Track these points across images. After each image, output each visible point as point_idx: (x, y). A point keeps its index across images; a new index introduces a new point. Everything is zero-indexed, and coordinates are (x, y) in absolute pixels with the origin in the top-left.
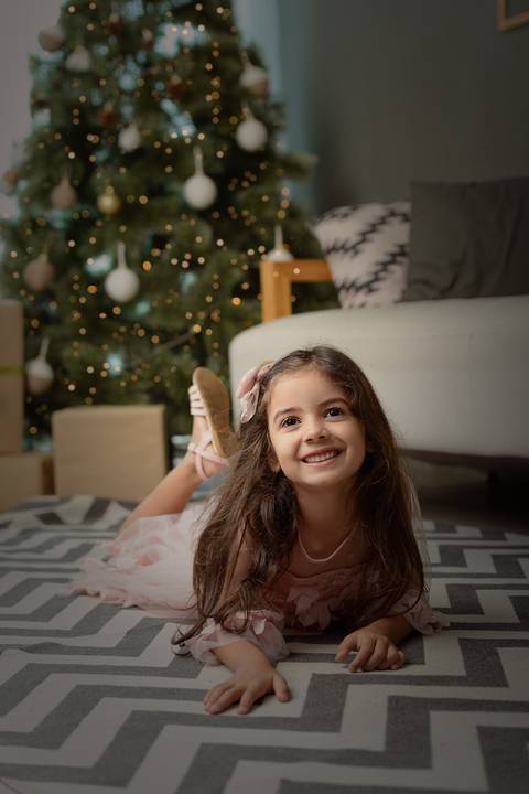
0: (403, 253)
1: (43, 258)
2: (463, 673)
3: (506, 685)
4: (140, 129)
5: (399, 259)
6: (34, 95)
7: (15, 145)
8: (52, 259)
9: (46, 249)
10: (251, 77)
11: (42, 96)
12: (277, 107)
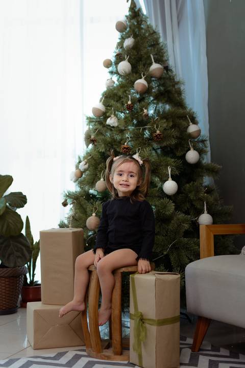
10: (192, 129)
11: (92, 137)
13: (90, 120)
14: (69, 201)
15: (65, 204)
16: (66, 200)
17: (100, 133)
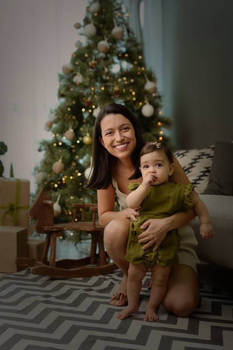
0: (208, 171)
1: (60, 160)
2: (209, 339)
3: (222, 345)
4: (101, 108)
5: (207, 174)
6: (59, 92)
7: (52, 113)
8: (64, 162)
9: (61, 157)
10: (149, 86)
11: (62, 92)
12: (159, 97)
13: (61, 78)
14: (43, 148)
15: (40, 150)
16: (40, 147)
17: (68, 89)
